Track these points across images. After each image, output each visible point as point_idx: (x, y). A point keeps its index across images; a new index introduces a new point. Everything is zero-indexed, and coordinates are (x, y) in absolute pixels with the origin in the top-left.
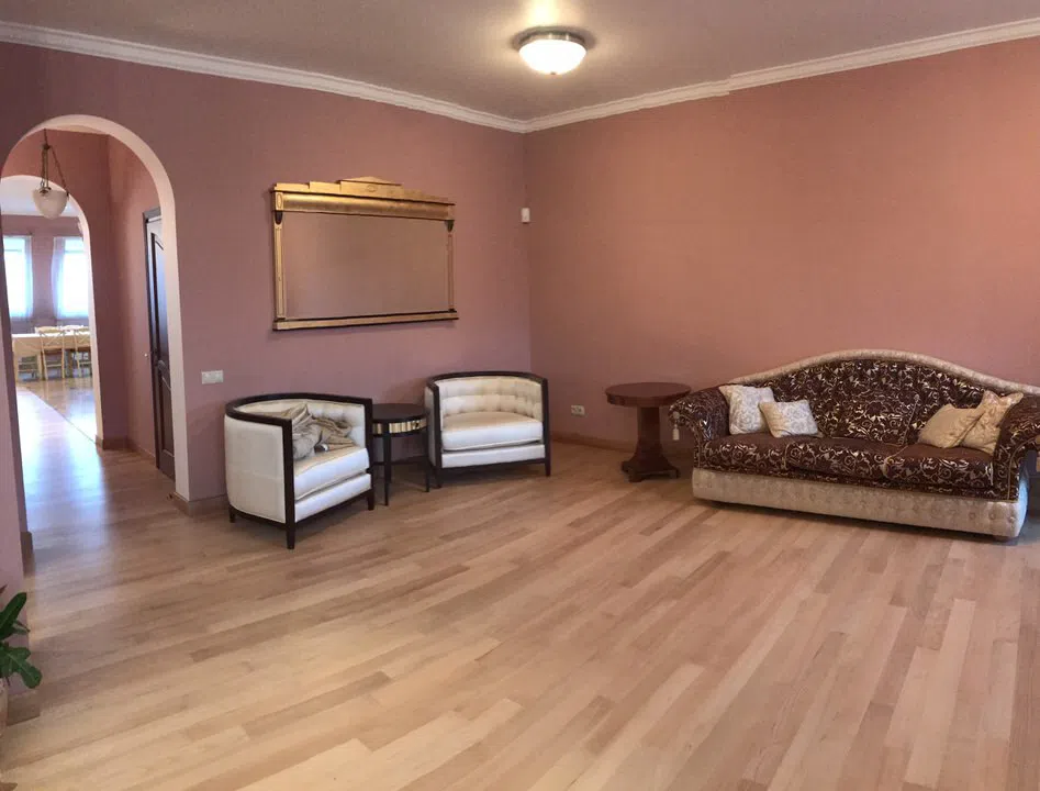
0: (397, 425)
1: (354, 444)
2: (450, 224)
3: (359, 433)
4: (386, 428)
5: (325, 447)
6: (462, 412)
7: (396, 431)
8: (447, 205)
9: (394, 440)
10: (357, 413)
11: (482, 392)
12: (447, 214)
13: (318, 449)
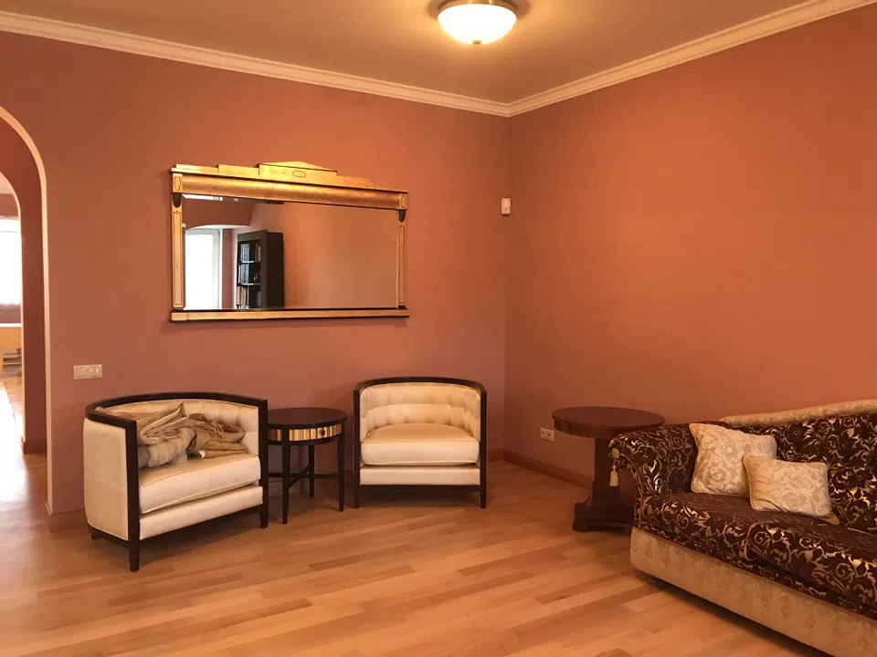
0: (297, 431)
1: (246, 451)
2: (402, 215)
3: (252, 439)
4: (286, 435)
5: (203, 453)
6: (406, 422)
7: (297, 439)
8: (398, 193)
9: (294, 449)
10: (250, 415)
11: (431, 401)
12: (397, 203)
13: (192, 455)
